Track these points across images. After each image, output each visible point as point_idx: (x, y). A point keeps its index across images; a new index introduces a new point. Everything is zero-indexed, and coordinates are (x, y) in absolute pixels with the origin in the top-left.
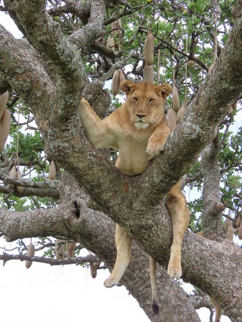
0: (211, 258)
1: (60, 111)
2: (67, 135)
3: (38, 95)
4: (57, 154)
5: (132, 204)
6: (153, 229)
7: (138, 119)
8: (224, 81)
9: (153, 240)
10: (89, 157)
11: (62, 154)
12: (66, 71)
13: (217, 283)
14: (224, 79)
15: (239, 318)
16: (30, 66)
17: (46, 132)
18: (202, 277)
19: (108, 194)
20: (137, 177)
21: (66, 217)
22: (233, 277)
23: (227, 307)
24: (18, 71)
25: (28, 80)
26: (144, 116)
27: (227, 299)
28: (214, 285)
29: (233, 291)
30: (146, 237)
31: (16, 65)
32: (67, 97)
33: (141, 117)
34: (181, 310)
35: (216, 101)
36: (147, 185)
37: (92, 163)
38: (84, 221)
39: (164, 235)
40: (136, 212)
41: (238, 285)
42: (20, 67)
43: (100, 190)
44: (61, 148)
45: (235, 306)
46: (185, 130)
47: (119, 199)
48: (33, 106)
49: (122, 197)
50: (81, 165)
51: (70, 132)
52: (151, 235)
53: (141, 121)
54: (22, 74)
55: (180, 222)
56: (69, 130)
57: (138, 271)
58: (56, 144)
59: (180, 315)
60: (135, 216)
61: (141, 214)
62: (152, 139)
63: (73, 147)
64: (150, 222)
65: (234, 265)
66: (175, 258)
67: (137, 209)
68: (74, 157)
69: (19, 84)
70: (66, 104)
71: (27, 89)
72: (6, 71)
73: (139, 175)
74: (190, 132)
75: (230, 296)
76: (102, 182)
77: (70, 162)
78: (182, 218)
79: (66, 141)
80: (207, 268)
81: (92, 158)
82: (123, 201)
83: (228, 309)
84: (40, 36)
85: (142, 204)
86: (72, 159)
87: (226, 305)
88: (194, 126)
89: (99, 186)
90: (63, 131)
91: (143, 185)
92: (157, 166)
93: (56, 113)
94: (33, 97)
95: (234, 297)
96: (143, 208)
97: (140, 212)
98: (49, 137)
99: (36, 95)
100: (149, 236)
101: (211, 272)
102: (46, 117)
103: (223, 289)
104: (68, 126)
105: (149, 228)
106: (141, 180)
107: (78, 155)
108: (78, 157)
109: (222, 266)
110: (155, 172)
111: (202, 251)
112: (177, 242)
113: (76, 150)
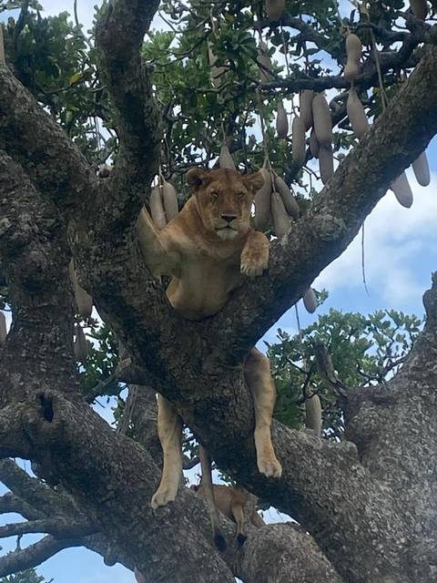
0: (300, 453)
1: (116, 213)
2: (122, 252)
3: (78, 191)
4: (103, 284)
5: (201, 365)
6: (230, 404)
7: (226, 224)
8: (397, 144)
9: (228, 423)
10: (148, 288)
11: (112, 284)
12: (147, 143)
13: (311, 492)
14: (398, 140)
15: (344, 547)
16: (66, 144)
17: (88, 250)
18: (289, 483)
19: (168, 351)
20: (208, 321)
21: (31, 421)
22: (331, 482)
23: (325, 531)
24: (49, 153)
25: (64, 167)
26: (235, 218)
27: (325, 519)
28: (306, 497)
29: (333, 504)
30: (217, 419)
31: (45, 143)
32: (134, 189)
33: (228, 219)
34: (210, 566)
35: (377, 176)
36: (229, 330)
37: (152, 299)
38: (63, 424)
39: (244, 414)
40: (206, 377)
41: (339, 495)
42: (52, 147)
43: (158, 343)
44: (110, 274)
45: (337, 529)
46: (323, 226)
47: (183, 359)
48: (67, 210)
49: (187, 354)
50: (136, 302)
51: (126, 248)
52: (227, 415)
53: (228, 227)
54: (54, 158)
55: (267, 392)
56: (125, 244)
57: (136, 508)
58: (103, 268)
59: (208, 574)
60: (205, 384)
61: (215, 380)
62: (248, 253)
63: (129, 273)
64: (227, 392)
65: (329, 464)
66: (266, 448)
67: (210, 372)
68: (128, 289)
69: (49, 174)
70: (130, 200)
71: (61, 180)
72: (30, 154)
73: (211, 317)
74: (331, 229)
75: (330, 513)
76: (162, 330)
77: (121, 297)
78: (270, 385)
79: (119, 263)
80: (297, 469)
81: (151, 290)
82: (188, 361)
83: (326, 535)
84: (130, 83)
85: (218, 364)
86: (125, 293)
87: (323, 527)
88: (336, 220)
89: (157, 336)
90: (117, 246)
91: (221, 332)
92: (247, 298)
93: (109, 216)
94: (70, 194)
95: (336, 514)
96: (219, 370)
97: (213, 378)
98: (93, 258)
99: (74, 190)
100: (223, 417)
101: (302, 475)
102: (91, 224)
103: (319, 502)
104: (124, 238)
105: (224, 403)
106: (216, 324)
107: (133, 285)
108: (133, 288)
109: (315, 465)
110: (246, 308)
111: (288, 441)
112: (265, 424)
113: (132, 276)
